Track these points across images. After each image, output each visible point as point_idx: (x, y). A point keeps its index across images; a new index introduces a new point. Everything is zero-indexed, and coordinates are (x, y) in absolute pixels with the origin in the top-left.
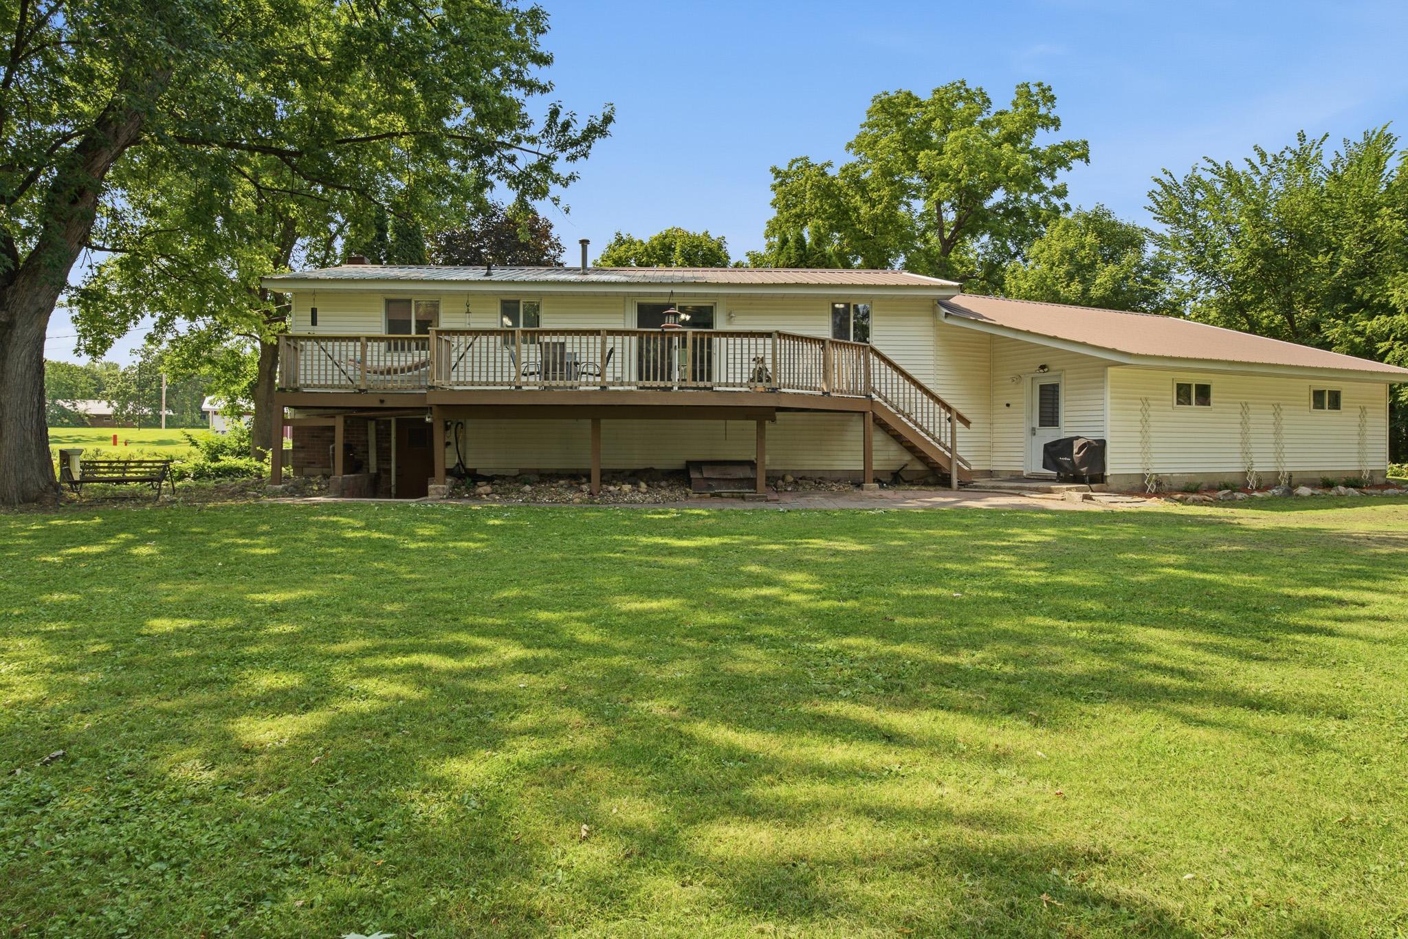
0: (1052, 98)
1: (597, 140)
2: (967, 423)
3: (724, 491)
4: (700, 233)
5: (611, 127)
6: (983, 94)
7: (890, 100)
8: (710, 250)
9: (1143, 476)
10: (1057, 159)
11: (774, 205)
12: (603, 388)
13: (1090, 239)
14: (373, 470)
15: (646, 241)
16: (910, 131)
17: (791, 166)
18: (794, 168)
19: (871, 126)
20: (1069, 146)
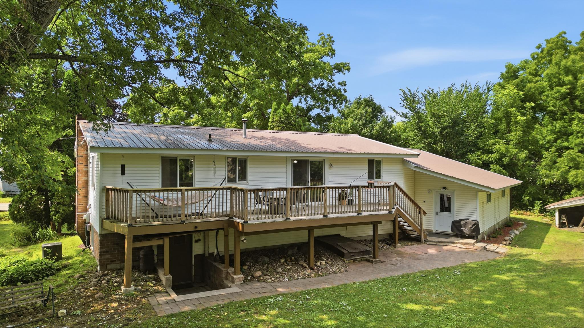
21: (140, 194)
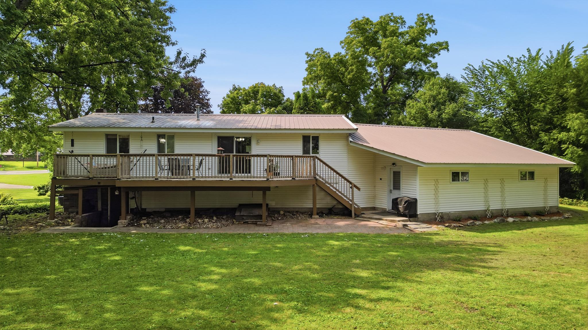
0: (434, 21)
1: (199, 64)
2: (359, 189)
3: (249, 221)
4: (271, 84)
5: (204, 59)
6: (401, 18)
7: (358, 22)
8: (275, 94)
9: (435, 214)
10: (434, 50)
11: (306, 70)
12: (194, 179)
13: (443, 90)
14: (100, 209)
15: (247, 88)
16: (368, 37)
17: (314, 52)
18: (316, 53)
19: (351, 33)
20: (440, 44)
21: (77, 157)
